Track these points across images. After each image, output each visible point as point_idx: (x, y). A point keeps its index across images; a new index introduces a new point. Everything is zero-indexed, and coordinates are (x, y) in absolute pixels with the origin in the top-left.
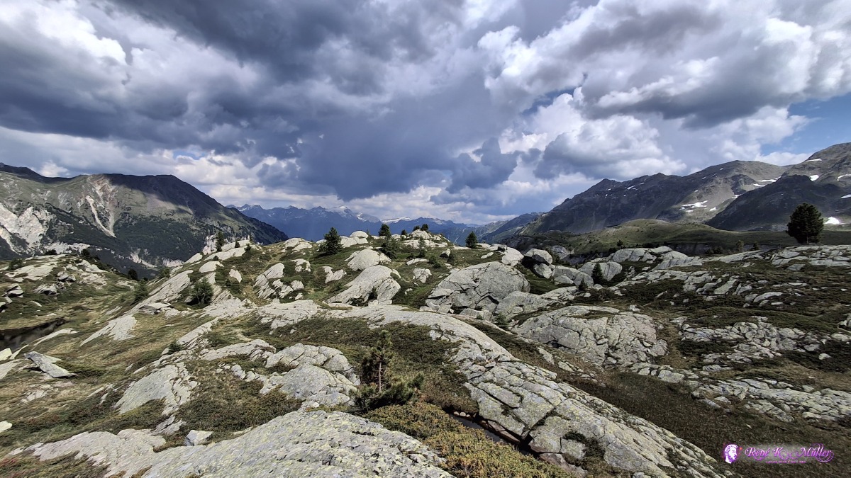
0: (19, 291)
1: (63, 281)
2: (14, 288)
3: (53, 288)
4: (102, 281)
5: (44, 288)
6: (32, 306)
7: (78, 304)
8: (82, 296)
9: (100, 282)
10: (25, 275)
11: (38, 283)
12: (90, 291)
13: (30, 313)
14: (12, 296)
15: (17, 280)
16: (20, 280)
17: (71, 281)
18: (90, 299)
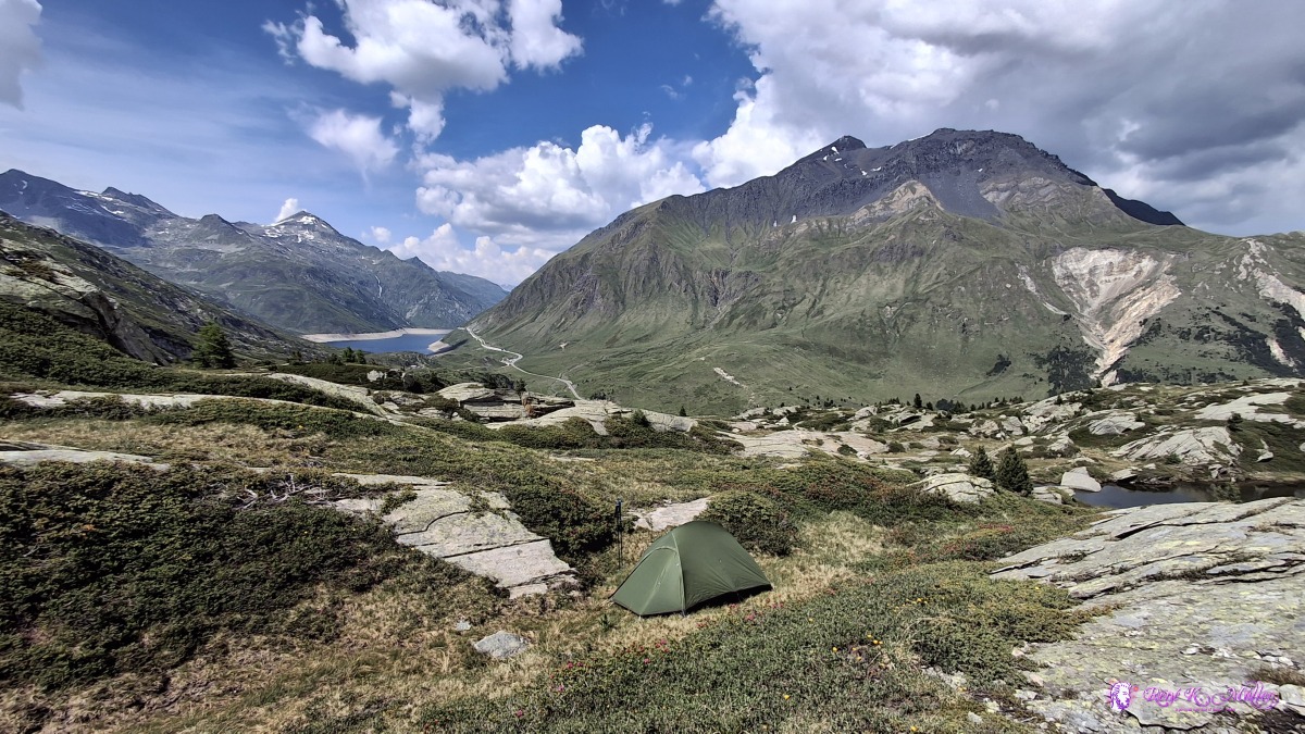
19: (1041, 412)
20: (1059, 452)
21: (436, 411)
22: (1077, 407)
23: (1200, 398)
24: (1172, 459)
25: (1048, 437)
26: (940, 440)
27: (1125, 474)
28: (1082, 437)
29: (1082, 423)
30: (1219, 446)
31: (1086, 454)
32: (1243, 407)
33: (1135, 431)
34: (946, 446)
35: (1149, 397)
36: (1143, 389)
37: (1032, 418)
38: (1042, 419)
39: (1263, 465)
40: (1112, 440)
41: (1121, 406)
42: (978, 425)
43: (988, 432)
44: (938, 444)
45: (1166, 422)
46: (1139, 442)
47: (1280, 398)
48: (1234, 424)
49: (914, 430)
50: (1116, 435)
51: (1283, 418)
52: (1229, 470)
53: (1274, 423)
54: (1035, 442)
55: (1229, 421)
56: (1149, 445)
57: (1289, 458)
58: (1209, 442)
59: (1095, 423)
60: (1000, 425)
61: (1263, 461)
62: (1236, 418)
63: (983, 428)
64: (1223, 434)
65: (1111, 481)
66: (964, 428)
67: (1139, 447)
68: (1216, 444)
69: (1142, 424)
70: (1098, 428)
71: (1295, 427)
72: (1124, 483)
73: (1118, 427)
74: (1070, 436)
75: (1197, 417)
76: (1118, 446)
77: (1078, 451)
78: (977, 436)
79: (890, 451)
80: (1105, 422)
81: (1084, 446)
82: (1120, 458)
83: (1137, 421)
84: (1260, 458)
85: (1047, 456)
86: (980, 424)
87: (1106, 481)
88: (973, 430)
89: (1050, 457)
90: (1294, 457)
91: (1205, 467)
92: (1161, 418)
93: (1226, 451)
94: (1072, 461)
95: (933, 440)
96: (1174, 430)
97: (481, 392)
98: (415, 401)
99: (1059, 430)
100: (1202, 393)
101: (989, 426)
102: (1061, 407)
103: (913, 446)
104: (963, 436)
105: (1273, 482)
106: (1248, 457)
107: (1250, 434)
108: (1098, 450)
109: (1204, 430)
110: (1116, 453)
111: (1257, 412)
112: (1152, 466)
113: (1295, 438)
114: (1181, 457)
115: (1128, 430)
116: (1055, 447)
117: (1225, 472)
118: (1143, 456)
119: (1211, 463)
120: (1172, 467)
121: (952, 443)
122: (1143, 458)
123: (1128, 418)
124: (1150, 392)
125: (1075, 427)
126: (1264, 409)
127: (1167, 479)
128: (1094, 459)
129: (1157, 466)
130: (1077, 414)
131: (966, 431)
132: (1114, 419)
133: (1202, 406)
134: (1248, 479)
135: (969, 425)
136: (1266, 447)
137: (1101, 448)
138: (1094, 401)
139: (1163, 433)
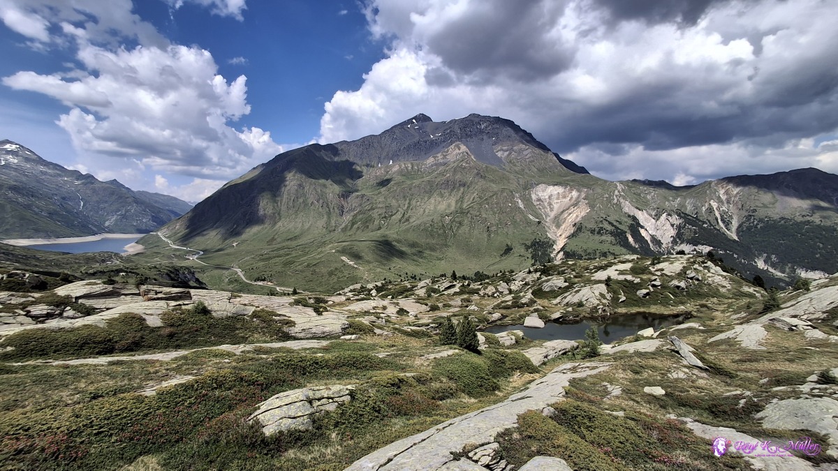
0: (658, 283)
1: (691, 278)
2: (655, 280)
3: (682, 284)
4: (726, 283)
5: (675, 282)
6: (667, 297)
7: (704, 302)
8: (706, 296)
9: (724, 284)
10: (662, 270)
11: (672, 278)
12: (714, 292)
13: (665, 302)
14: (654, 286)
15: (657, 273)
16: (659, 273)
17: (698, 280)
18: (715, 300)
19: (520, 279)
20: (525, 304)
21: (46, 307)
22: (539, 274)
23: (595, 267)
24: (580, 304)
25: (522, 294)
26: (462, 300)
27: (556, 315)
28: (539, 293)
29: (539, 285)
30: (602, 295)
31: (540, 303)
32: (612, 272)
33: (564, 288)
34: (465, 304)
35: (572, 267)
36: (570, 263)
37: (516, 282)
38: (521, 283)
39: (622, 304)
40: (554, 294)
41: (559, 274)
42: (484, 289)
43: (490, 294)
44: (461, 303)
45: (579, 282)
46: (566, 295)
47: (628, 266)
48: (608, 282)
49: (448, 295)
50: (555, 291)
51: (629, 278)
52: (606, 308)
53: (626, 280)
54: (514, 298)
55: (606, 280)
56: (570, 296)
57: (633, 300)
58: (597, 294)
59: (545, 284)
60: (496, 289)
61: (622, 302)
62: (609, 279)
63: (487, 291)
64: (602, 288)
65: (550, 320)
66: (476, 292)
67: (565, 297)
68: (601, 294)
69: (567, 284)
70: (546, 288)
71: (635, 282)
72: (556, 320)
73: (556, 286)
74: (532, 294)
75: (592, 278)
76: (555, 297)
77: (535, 302)
78: (484, 296)
79: (430, 310)
80: (550, 283)
81: (539, 298)
82: (556, 305)
83: (565, 282)
84: (620, 300)
85: (519, 307)
86: (485, 289)
87: (547, 321)
88: (481, 293)
89: (521, 307)
90: (635, 299)
91: (596, 307)
92: (576, 280)
93: (605, 298)
94: (532, 309)
95: (458, 301)
96: (582, 287)
97: (99, 287)
98: (24, 299)
99: (528, 289)
100: (596, 264)
101: (491, 290)
102: (530, 275)
103: (445, 306)
104: (476, 297)
105: (626, 313)
106: (615, 300)
107: (615, 286)
108: (546, 301)
109: (595, 286)
110: (555, 302)
111: (619, 274)
112: (570, 309)
113: (635, 288)
114: (585, 303)
115: (560, 288)
116: (524, 301)
117: (604, 310)
118: (567, 303)
119: (598, 305)
120: (580, 309)
121: (469, 302)
122: (567, 304)
123: (560, 281)
124: (573, 265)
125: (535, 288)
126: (622, 273)
127: (578, 316)
128: (543, 307)
129: (573, 309)
130: (538, 279)
131: (478, 293)
132: (554, 282)
133: (596, 272)
134: (615, 313)
135: (479, 289)
136: (623, 294)
137: (548, 299)
138: (546, 271)
139: (577, 289)
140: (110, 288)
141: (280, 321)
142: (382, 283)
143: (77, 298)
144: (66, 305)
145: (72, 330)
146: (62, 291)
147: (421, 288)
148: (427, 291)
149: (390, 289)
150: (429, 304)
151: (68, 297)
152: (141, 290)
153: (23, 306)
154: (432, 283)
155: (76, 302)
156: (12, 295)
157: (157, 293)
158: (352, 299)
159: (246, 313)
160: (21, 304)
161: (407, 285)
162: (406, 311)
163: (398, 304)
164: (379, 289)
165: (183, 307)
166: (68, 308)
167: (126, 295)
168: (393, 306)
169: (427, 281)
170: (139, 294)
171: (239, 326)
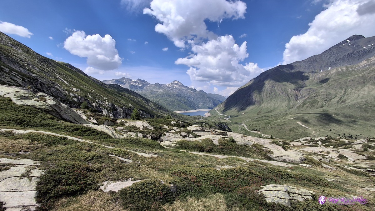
21: (185, 133)
97: (198, 128)
140: (201, 128)
141: (266, 151)
142: (325, 138)
143: (193, 131)
144: (190, 133)
145: (193, 142)
146: (189, 128)
147: (358, 144)
148: (363, 147)
149: (332, 142)
150: (366, 155)
151: (190, 130)
152: (211, 130)
153: (180, 132)
154: (368, 142)
155: (192, 132)
156: (177, 128)
157: (216, 132)
158: (305, 145)
159: (250, 144)
160: (179, 131)
161: (346, 141)
162: (345, 157)
163: (338, 152)
164: (323, 142)
165: (225, 138)
166: (190, 134)
167: (206, 131)
168: (334, 153)
169: (363, 140)
170: (210, 132)
171: (247, 150)
